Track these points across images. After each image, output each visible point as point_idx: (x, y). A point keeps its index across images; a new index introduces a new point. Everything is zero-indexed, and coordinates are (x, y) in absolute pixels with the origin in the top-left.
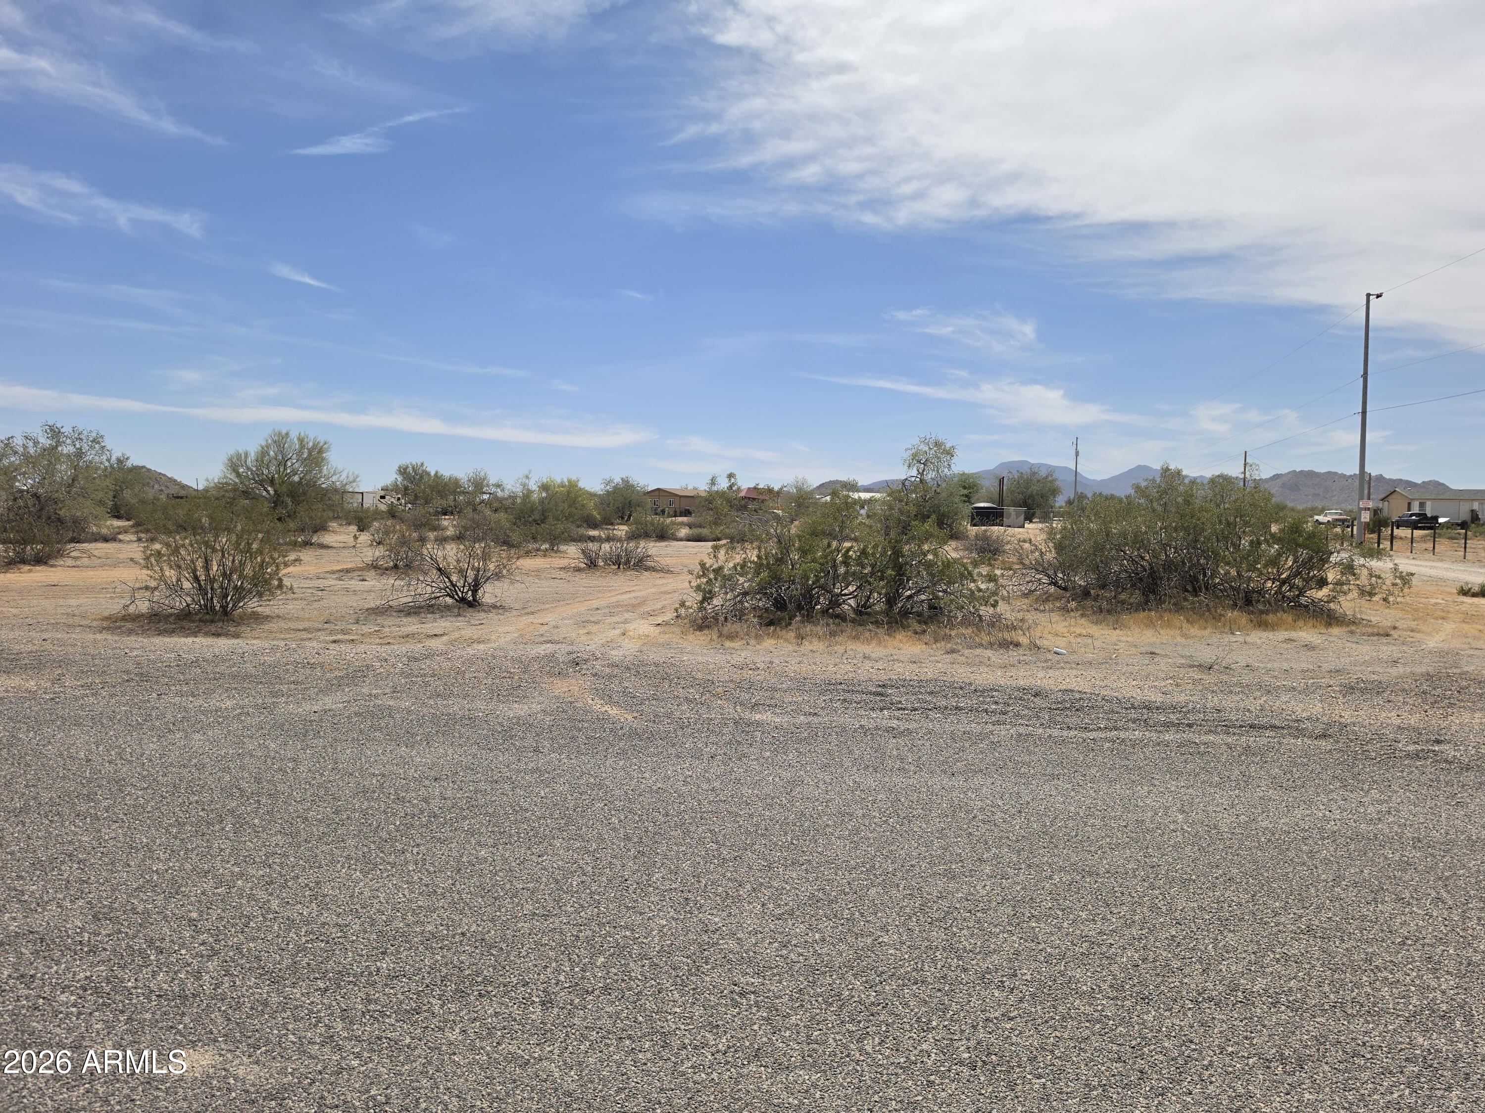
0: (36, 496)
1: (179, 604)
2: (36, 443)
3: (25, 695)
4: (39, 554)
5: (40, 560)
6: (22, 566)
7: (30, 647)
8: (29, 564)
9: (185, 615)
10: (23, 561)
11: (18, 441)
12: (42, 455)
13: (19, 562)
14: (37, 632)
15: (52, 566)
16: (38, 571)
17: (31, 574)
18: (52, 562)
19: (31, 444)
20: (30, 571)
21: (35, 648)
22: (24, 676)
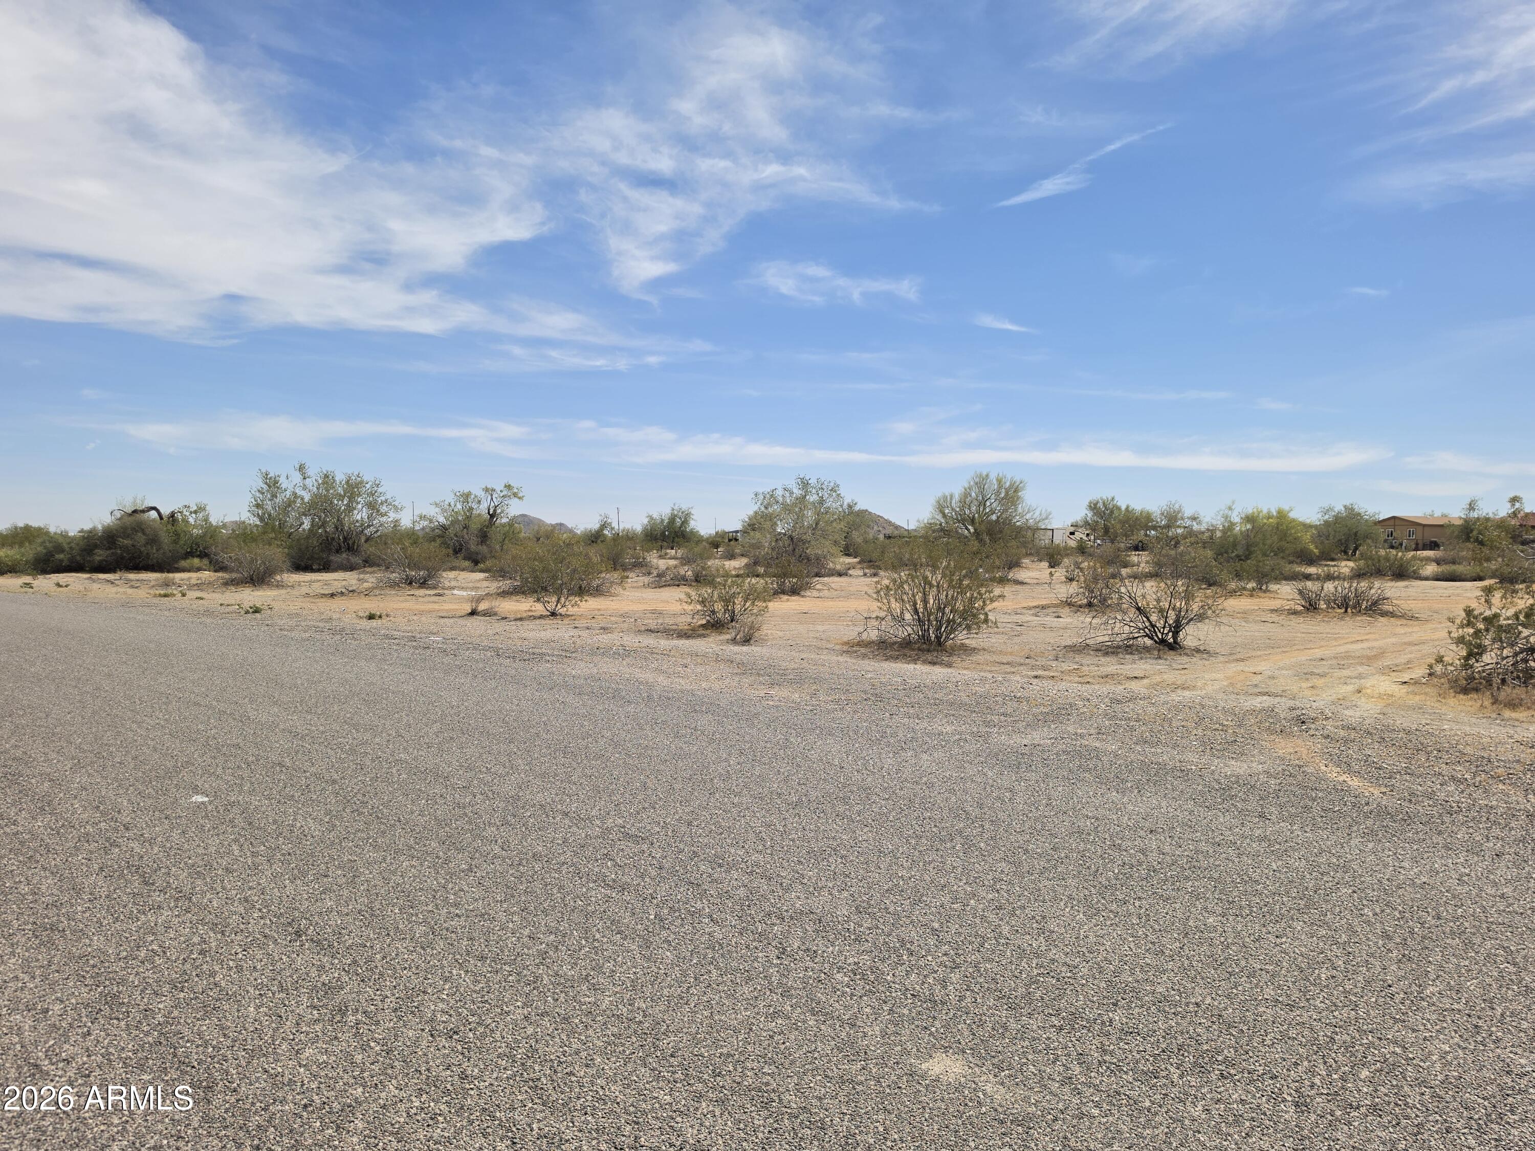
0: (791, 538)
1: (902, 633)
2: (791, 493)
3: (792, 705)
4: (794, 586)
5: (795, 591)
6: (782, 596)
7: (793, 666)
8: (787, 594)
9: (906, 644)
10: (783, 592)
11: (779, 492)
12: (795, 505)
13: (781, 593)
14: (796, 652)
15: (803, 596)
16: (794, 601)
17: (789, 603)
18: (802, 593)
19: (788, 494)
20: (788, 600)
21: (796, 666)
22: (790, 689)
